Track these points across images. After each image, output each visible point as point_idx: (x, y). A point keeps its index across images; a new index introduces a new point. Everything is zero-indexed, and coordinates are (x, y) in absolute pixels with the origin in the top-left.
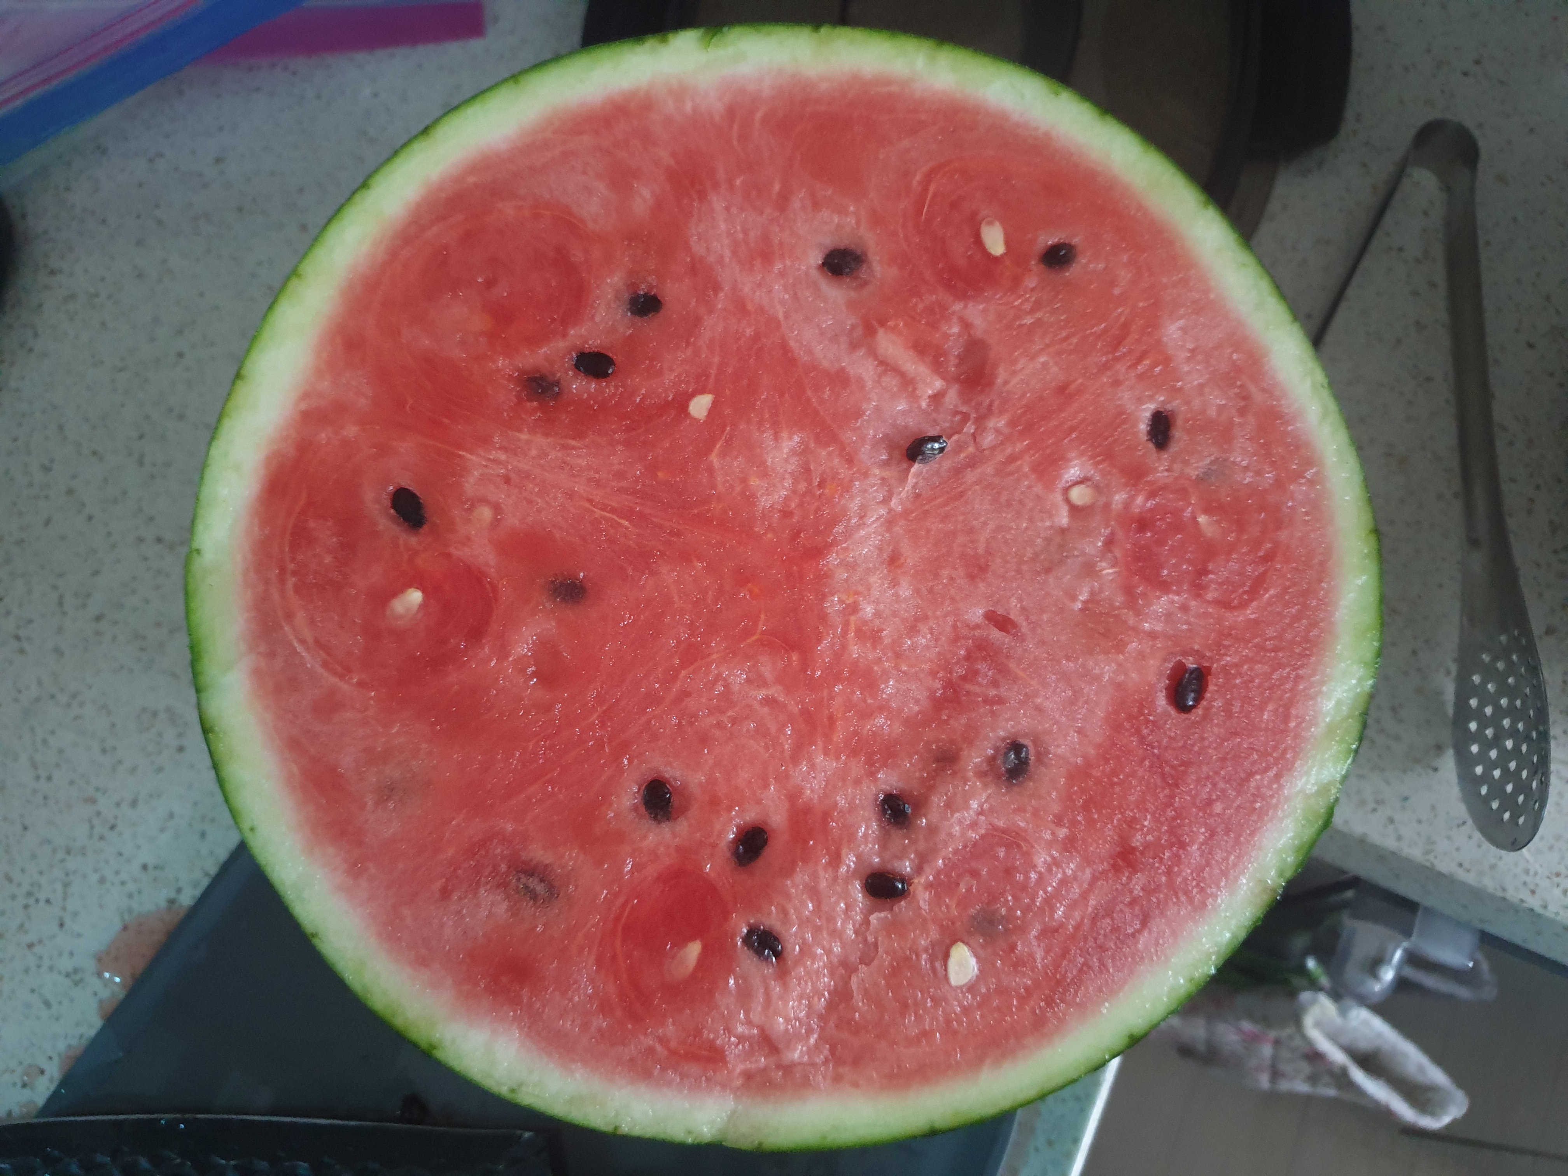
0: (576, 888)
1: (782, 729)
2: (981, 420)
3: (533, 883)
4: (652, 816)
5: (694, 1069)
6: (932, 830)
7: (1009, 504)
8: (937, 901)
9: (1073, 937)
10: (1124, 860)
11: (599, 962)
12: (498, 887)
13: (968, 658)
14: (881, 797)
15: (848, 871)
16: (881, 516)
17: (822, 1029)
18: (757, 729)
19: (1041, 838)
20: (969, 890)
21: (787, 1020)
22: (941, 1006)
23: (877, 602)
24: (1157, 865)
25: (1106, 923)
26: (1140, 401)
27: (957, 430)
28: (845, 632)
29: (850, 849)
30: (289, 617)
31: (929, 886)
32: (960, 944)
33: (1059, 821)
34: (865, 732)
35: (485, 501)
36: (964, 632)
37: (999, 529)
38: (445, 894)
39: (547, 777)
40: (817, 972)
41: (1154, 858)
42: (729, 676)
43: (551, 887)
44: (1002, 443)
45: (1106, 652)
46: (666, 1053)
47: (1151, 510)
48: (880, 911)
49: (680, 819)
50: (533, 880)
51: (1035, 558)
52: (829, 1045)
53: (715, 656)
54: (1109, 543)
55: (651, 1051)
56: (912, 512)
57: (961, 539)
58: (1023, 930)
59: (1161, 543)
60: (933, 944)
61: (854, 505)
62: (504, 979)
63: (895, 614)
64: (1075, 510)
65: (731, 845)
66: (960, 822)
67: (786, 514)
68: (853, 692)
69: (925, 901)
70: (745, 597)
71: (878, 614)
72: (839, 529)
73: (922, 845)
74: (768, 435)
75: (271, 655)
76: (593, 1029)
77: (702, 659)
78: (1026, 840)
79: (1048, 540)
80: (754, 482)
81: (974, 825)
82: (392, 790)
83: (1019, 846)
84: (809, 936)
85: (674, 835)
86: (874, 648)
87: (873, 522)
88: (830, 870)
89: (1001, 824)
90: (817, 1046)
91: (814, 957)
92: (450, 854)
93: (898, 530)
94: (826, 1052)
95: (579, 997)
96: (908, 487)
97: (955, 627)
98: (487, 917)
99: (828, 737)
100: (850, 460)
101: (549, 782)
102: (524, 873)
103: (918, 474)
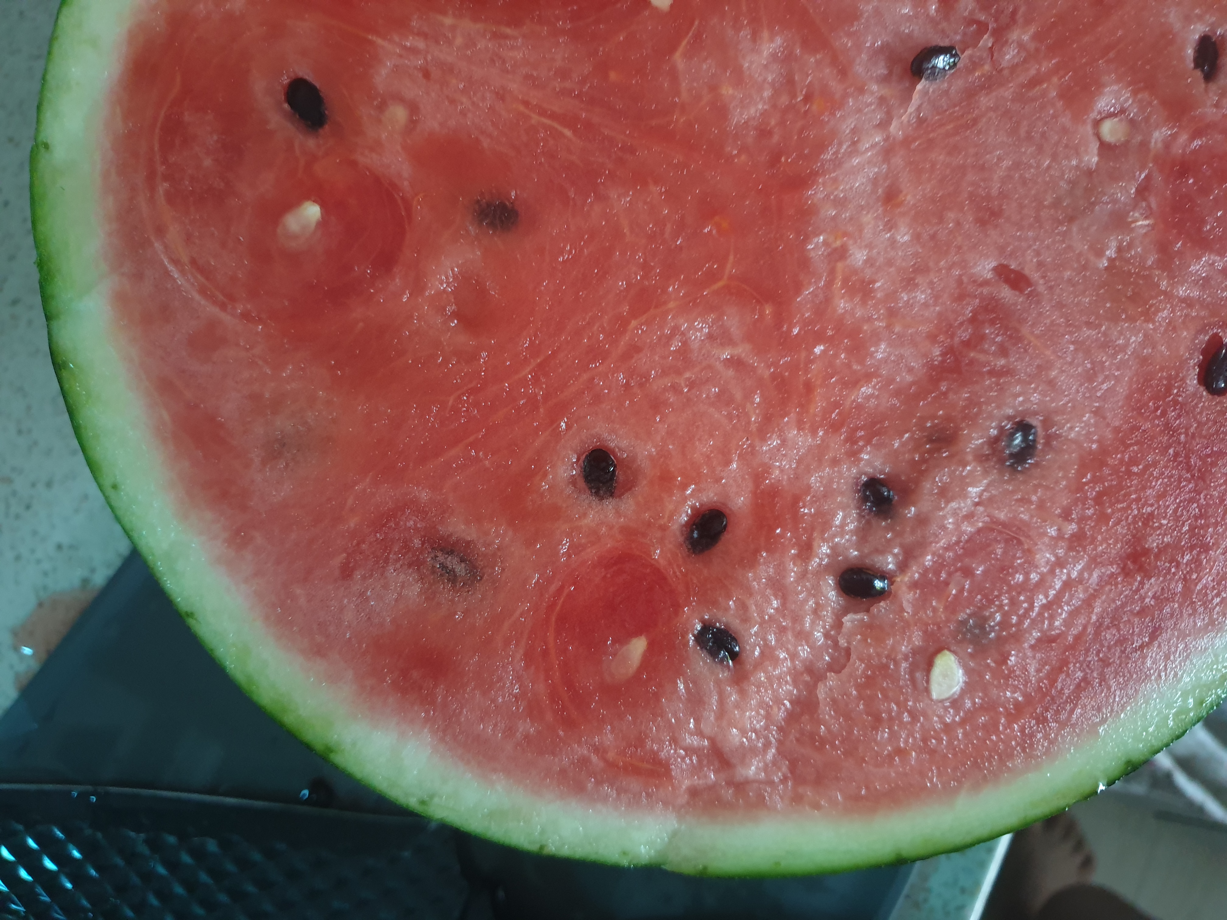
0: (503, 570)
1: (748, 396)
2: (1000, 34)
3: (452, 562)
4: (593, 491)
5: (634, 784)
6: (922, 521)
7: (1029, 137)
8: (922, 604)
9: (1072, 647)
10: (1134, 562)
11: (528, 657)
12: (410, 565)
13: (973, 320)
14: (864, 478)
15: (820, 565)
16: (877, 144)
17: (780, 742)
18: (718, 396)
19: (1045, 534)
20: (961, 590)
21: (743, 732)
22: (919, 721)
23: (870, 246)
24: (1173, 570)
25: (1109, 636)
26: (1188, 19)
27: (972, 41)
28: (830, 283)
29: (824, 540)
30: (160, 231)
31: (914, 585)
32: (946, 652)
33: (1066, 515)
34: (848, 403)
35: (399, 99)
36: (971, 288)
37: (1017, 165)
38: (346, 572)
39: (471, 439)
40: (779, 678)
41: (1171, 562)
42: (689, 328)
43: (473, 568)
44: (1025, 61)
45: (1132, 319)
46: (601, 764)
47: (1194, 152)
48: (856, 612)
49: (625, 496)
50: (452, 559)
51: (1056, 204)
52: (789, 761)
53: (671, 305)
54: (1143, 191)
55: (584, 761)
56: (915, 140)
57: (971, 177)
58: (1017, 638)
59: (1205, 191)
60: (915, 652)
61: (847, 126)
62: (415, 674)
63: (890, 263)
64: (1105, 148)
65: (684, 529)
66: (955, 513)
67: (764, 133)
68: (836, 356)
69: (908, 601)
70: (710, 232)
71: (870, 262)
72: (828, 156)
73: (909, 539)
74: (745, 33)
75: (138, 276)
76: (518, 735)
77: (656, 307)
78: (1028, 537)
79: (1074, 183)
80: (727, 91)
81: (969, 517)
82: (284, 445)
83: (1020, 543)
84: (772, 638)
85: (618, 514)
86: (864, 302)
87: (867, 150)
88: (799, 562)
89: (1002, 516)
90: (774, 763)
91: (776, 661)
92: (352, 525)
93: (898, 161)
94: (784, 769)
95: (504, 697)
96: (911, 109)
97: (960, 282)
98: (396, 600)
99: (804, 407)
100: (843, 72)
101: (473, 445)
102: (442, 551)
103: (925, 93)
